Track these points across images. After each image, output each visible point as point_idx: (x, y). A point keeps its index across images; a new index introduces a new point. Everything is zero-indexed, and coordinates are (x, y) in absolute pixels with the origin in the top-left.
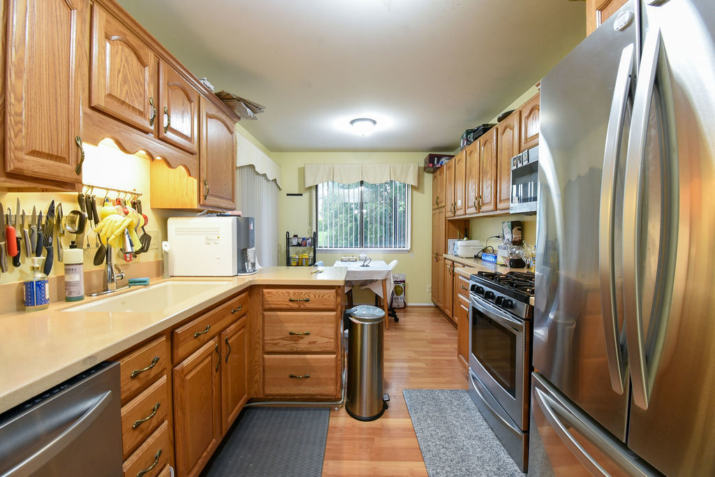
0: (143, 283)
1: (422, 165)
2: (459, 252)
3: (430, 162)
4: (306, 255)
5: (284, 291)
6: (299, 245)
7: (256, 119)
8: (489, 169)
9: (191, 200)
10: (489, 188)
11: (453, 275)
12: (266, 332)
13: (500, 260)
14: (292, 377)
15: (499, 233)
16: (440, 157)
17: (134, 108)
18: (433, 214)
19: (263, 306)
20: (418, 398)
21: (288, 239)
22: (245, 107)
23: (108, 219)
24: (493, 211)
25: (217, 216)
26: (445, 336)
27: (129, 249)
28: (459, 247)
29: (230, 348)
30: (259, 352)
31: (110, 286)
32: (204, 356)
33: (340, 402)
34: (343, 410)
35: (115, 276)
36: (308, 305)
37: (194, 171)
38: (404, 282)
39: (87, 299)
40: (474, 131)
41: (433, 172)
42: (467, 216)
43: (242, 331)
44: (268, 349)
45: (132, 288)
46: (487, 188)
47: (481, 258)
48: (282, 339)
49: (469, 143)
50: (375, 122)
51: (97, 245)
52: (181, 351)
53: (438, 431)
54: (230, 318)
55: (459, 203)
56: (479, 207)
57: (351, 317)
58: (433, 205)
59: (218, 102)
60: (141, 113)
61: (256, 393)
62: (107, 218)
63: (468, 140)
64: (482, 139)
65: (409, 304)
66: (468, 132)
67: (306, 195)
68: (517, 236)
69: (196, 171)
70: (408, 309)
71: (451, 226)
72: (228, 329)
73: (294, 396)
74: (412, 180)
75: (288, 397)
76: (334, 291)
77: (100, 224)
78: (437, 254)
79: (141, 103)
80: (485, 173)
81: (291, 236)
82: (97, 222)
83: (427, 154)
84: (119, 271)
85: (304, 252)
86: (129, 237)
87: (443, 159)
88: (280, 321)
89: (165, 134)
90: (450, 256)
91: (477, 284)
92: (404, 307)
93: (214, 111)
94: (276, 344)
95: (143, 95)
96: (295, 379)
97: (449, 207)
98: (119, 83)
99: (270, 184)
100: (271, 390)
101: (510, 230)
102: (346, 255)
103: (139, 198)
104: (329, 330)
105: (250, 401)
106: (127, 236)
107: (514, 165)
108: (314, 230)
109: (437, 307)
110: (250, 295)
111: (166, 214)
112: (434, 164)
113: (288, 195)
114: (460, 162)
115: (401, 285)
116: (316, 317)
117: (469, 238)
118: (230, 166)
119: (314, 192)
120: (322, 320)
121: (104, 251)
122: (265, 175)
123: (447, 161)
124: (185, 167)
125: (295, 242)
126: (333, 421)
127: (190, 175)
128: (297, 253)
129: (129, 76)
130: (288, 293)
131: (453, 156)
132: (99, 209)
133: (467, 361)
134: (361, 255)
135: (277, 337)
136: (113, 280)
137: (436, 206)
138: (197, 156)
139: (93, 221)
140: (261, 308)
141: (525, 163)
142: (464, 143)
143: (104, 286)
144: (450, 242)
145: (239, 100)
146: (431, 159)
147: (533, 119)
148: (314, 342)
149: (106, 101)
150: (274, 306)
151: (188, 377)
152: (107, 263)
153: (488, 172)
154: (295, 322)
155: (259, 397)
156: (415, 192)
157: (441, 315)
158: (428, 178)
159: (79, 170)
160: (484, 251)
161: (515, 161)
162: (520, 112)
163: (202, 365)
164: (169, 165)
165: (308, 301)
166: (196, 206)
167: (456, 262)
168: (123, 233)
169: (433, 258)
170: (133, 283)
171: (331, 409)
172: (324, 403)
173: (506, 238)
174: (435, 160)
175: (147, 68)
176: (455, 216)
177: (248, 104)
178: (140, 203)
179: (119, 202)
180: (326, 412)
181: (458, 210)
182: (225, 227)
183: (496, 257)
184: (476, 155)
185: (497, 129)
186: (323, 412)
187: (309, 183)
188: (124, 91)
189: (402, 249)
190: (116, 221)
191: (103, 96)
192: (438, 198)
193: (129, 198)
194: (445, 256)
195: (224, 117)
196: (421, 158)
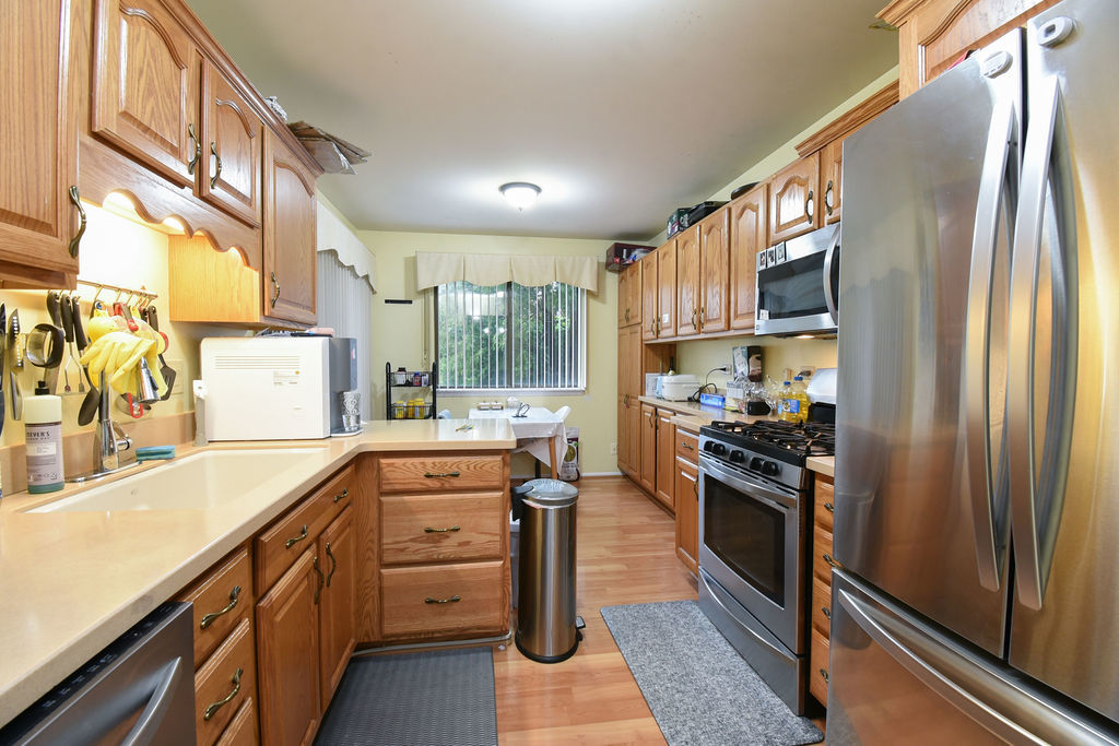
0: (165, 455)
1: (603, 260)
2: (666, 393)
3: (616, 256)
4: (420, 401)
5: (416, 460)
6: (408, 384)
7: (351, 172)
8: (716, 267)
9: (247, 308)
10: (717, 296)
11: (656, 428)
12: (385, 531)
13: (731, 404)
14: (430, 602)
15: (727, 363)
16: (631, 249)
17: (163, 141)
18: (620, 336)
19: (379, 487)
20: (625, 619)
21: (389, 375)
22: (337, 151)
23: (106, 342)
24: (723, 331)
25: (292, 335)
26: (646, 520)
27: (149, 395)
28: (665, 387)
29: (334, 561)
30: (373, 565)
31: (107, 461)
32: (299, 580)
33: (507, 637)
34: (513, 649)
35: (117, 443)
36: (456, 483)
37: (254, 257)
38: (576, 440)
39: (69, 487)
40: (689, 211)
41: (619, 272)
42: (679, 339)
43: (348, 530)
44: (388, 558)
45: (146, 464)
46: (713, 296)
47: (698, 401)
48: (412, 540)
49: (682, 228)
50: (538, 189)
51: (82, 389)
52: (269, 574)
53: (664, 666)
54: (332, 510)
55: (666, 318)
56: (699, 325)
57: (527, 498)
58: (620, 321)
59: (292, 139)
60: (176, 152)
61: (367, 634)
62: (102, 338)
63: (680, 225)
64: (705, 223)
65: (583, 474)
66: (681, 213)
67: (418, 303)
68: (755, 368)
69: (258, 258)
70: (582, 481)
71: (651, 353)
72: (328, 530)
73: (433, 633)
74: (588, 282)
75: (422, 636)
76: (499, 458)
77: (88, 352)
78: (627, 396)
79: (174, 133)
80: (710, 274)
81: (394, 369)
82: (82, 346)
83: (611, 243)
84: (121, 434)
85: (415, 395)
86: (148, 372)
87: (636, 252)
88: (410, 511)
89: (211, 190)
90: (649, 397)
91: (714, 440)
92: (578, 479)
93: (286, 156)
94: (402, 550)
95: (178, 118)
96: (435, 606)
97: (648, 324)
98: (141, 94)
99: (359, 281)
100: (393, 627)
101: (745, 360)
102: (486, 399)
103: (153, 303)
104: (492, 522)
105: (359, 647)
106: (144, 371)
107: (762, 264)
108: (433, 360)
109: (626, 476)
110: (357, 470)
111: (198, 332)
112: (622, 259)
113: (387, 301)
114: (667, 257)
115: (573, 444)
116: (472, 501)
117: (677, 372)
118: (310, 250)
119: (432, 298)
120: (481, 507)
121: (97, 398)
122: (352, 268)
123: (643, 255)
124: (241, 250)
125: (401, 379)
126: (499, 669)
127: (248, 264)
128: (404, 398)
129: (156, 83)
130: (423, 463)
131: (652, 249)
132: (84, 320)
133: (695, 557)
134: (510, 399)
135: (406, 538)
136: (112, 451)
137: (625, 323)
138: (259, 231)
139: (74, 344)
140: (375, 489)
141: (780, 262)
142: (673, 229)
143: (95, 462)
144: (649, 377)
145: (329, 138)
146: (618, 250)
147: (790, 196)
148: (467, 543)
149: (119, 125)
150: (398, 487)
151: (279, 618)
152: (100, 420)
153: (715, 274)
154: (433, 510)
155: (372, 640)
156: (592, 301)
157: (636, 490)
158: (612, 279)
159: (74, 250)
160: (701, 390)
161: (764, 258)
162: (768, 186)
163: (297, 594)
164: (216, 245)
165: (457, 476)
166: (257, 318)
167: (661, 407)
168: (138, 366)
169: (619, 402)
170: (144, 456)
171: (492, 649)
172: (481, 640)
173: (739, 372)
174: (623, 254)
175: (184, 71)
176: (657, 338)
177: (342, 146)
178: (154, 311)
179: (118, 309)
180: (485, 654)
181: (662, 329)
182: (310, 355)
183: (724, 399)
184: (695, 247)
185: (730, 210)
186: (482, 655)
187: (425, 282)
188: (148, 109)
189: (573, 389)
190: (123, 345)
191: (115, 115)
192: (628, 311)
193: (134, 301)
194: (641, 398)
195: (300, 166)
196: (601, 249)
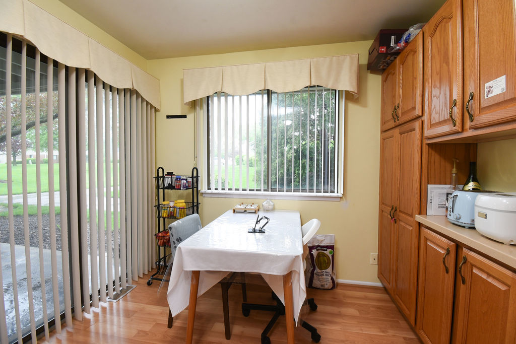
1: (364, 61)
3: (382, 44)
18: (383, 140)
38: (332, 247)
41: (385, 69)
67: (191, 117)
70: (338, 291)
71: (436, 157)
74: (347, 83)
78: (395, 210)
92: (333, 288)
112: (389, 48)
113: (168, 117)
115: (328, 252)
125: (168, 181)
134: (265, 203)
137: (391, 124)
144: (434, 190)
156: (351, 106)
158: (374, 82)
174: (391, 40)
176: (463, 130)
187: (190, 96)
189: (329, 194)
194: (419, 218)
196: (362, 50)
